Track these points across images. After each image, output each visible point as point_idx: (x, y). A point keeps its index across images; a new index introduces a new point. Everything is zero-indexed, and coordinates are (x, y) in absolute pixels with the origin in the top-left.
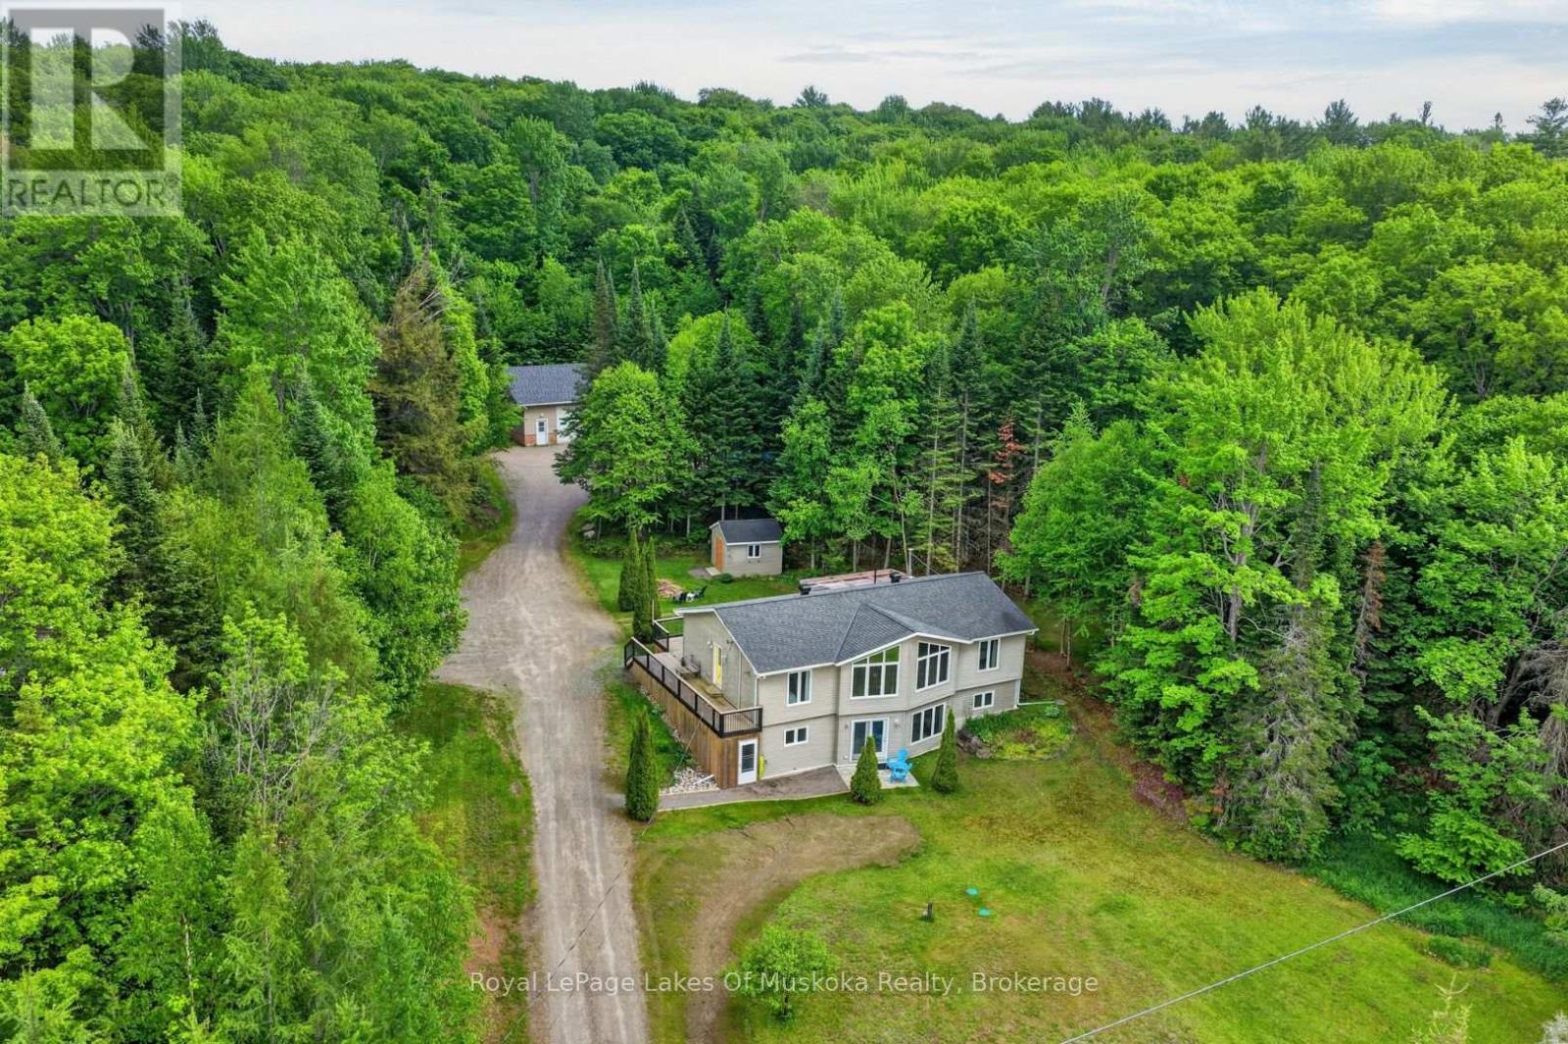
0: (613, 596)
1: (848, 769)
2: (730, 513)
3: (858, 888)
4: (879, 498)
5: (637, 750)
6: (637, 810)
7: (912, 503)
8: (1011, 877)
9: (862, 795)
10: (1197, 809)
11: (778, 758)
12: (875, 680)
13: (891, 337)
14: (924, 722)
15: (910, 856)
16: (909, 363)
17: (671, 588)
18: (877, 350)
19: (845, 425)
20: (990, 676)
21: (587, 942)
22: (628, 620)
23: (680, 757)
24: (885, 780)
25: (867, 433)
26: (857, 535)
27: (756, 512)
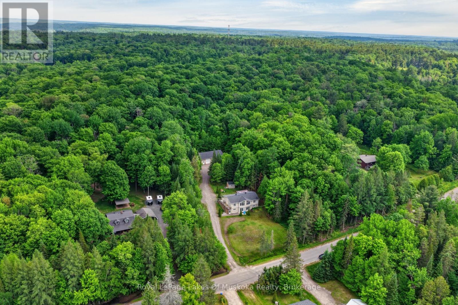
0: (216, 191)
1: (239, 213)
2: (229, 181)
3: (239, 223)
4: (246, 182)
5: (220, 211)
6: (220, 216)
7: (249, 183)
8: (253, 223)
9: (241, 215)
10: (271, 217)
11: (233, 212)
12: (242, 204)
13: (248, 163)
14: (247, 208)
15: (244, 221)
16: (249, 167)
17: (222, 190)
18: (246, 165)
19: (242, 173)
20: (255, 203)
21: (216, 227)
22: (218, 195)
23: (223, 211)
24: (243, 214)
25: (244, 175)
26: (243, 185)
27: (232, 180)
